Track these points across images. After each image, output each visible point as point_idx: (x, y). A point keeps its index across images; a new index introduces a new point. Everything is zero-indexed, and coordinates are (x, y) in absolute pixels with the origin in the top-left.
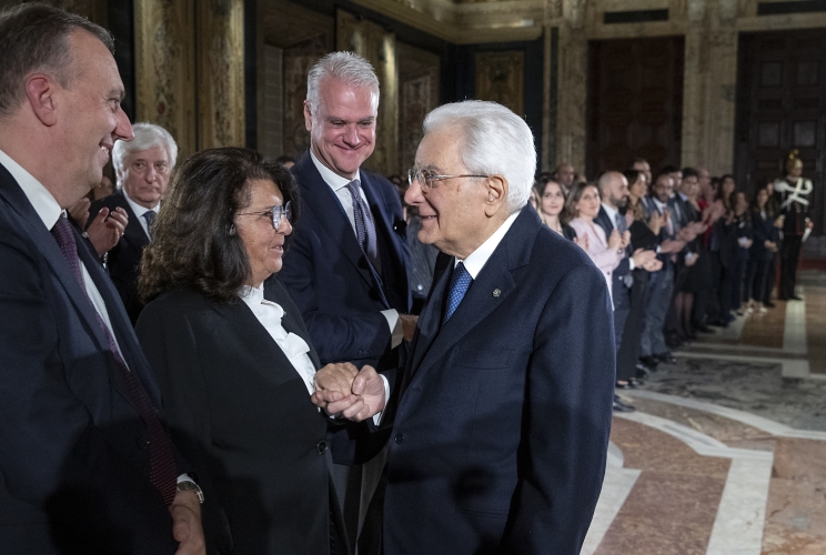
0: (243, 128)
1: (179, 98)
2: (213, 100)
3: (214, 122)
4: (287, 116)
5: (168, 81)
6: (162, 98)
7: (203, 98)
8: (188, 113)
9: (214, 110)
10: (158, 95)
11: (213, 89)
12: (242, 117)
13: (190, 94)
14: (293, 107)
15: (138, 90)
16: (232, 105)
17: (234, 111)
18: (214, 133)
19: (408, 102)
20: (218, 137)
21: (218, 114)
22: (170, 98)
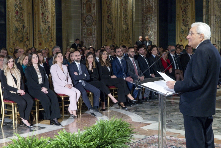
0: (55, 18)
1: (25, 9)
2: (40, 9)
3: (41, 17)
4: (83, 12)
5: (20, 2)
6: (17, 9)
7: (36, 8)
8: (29, 14)
9: (41, 12)
10: (16, 8)
11: (40, 4)
12: (54, 14)
13: (30, 7)
14: (85, 9)
15: (7, 6)
16: (50, 10)
17: (50, 12)
18: (41, 20)
19: (146, 4)
20: (43, 22)
21: (43, 14)
22: (21, 9)
